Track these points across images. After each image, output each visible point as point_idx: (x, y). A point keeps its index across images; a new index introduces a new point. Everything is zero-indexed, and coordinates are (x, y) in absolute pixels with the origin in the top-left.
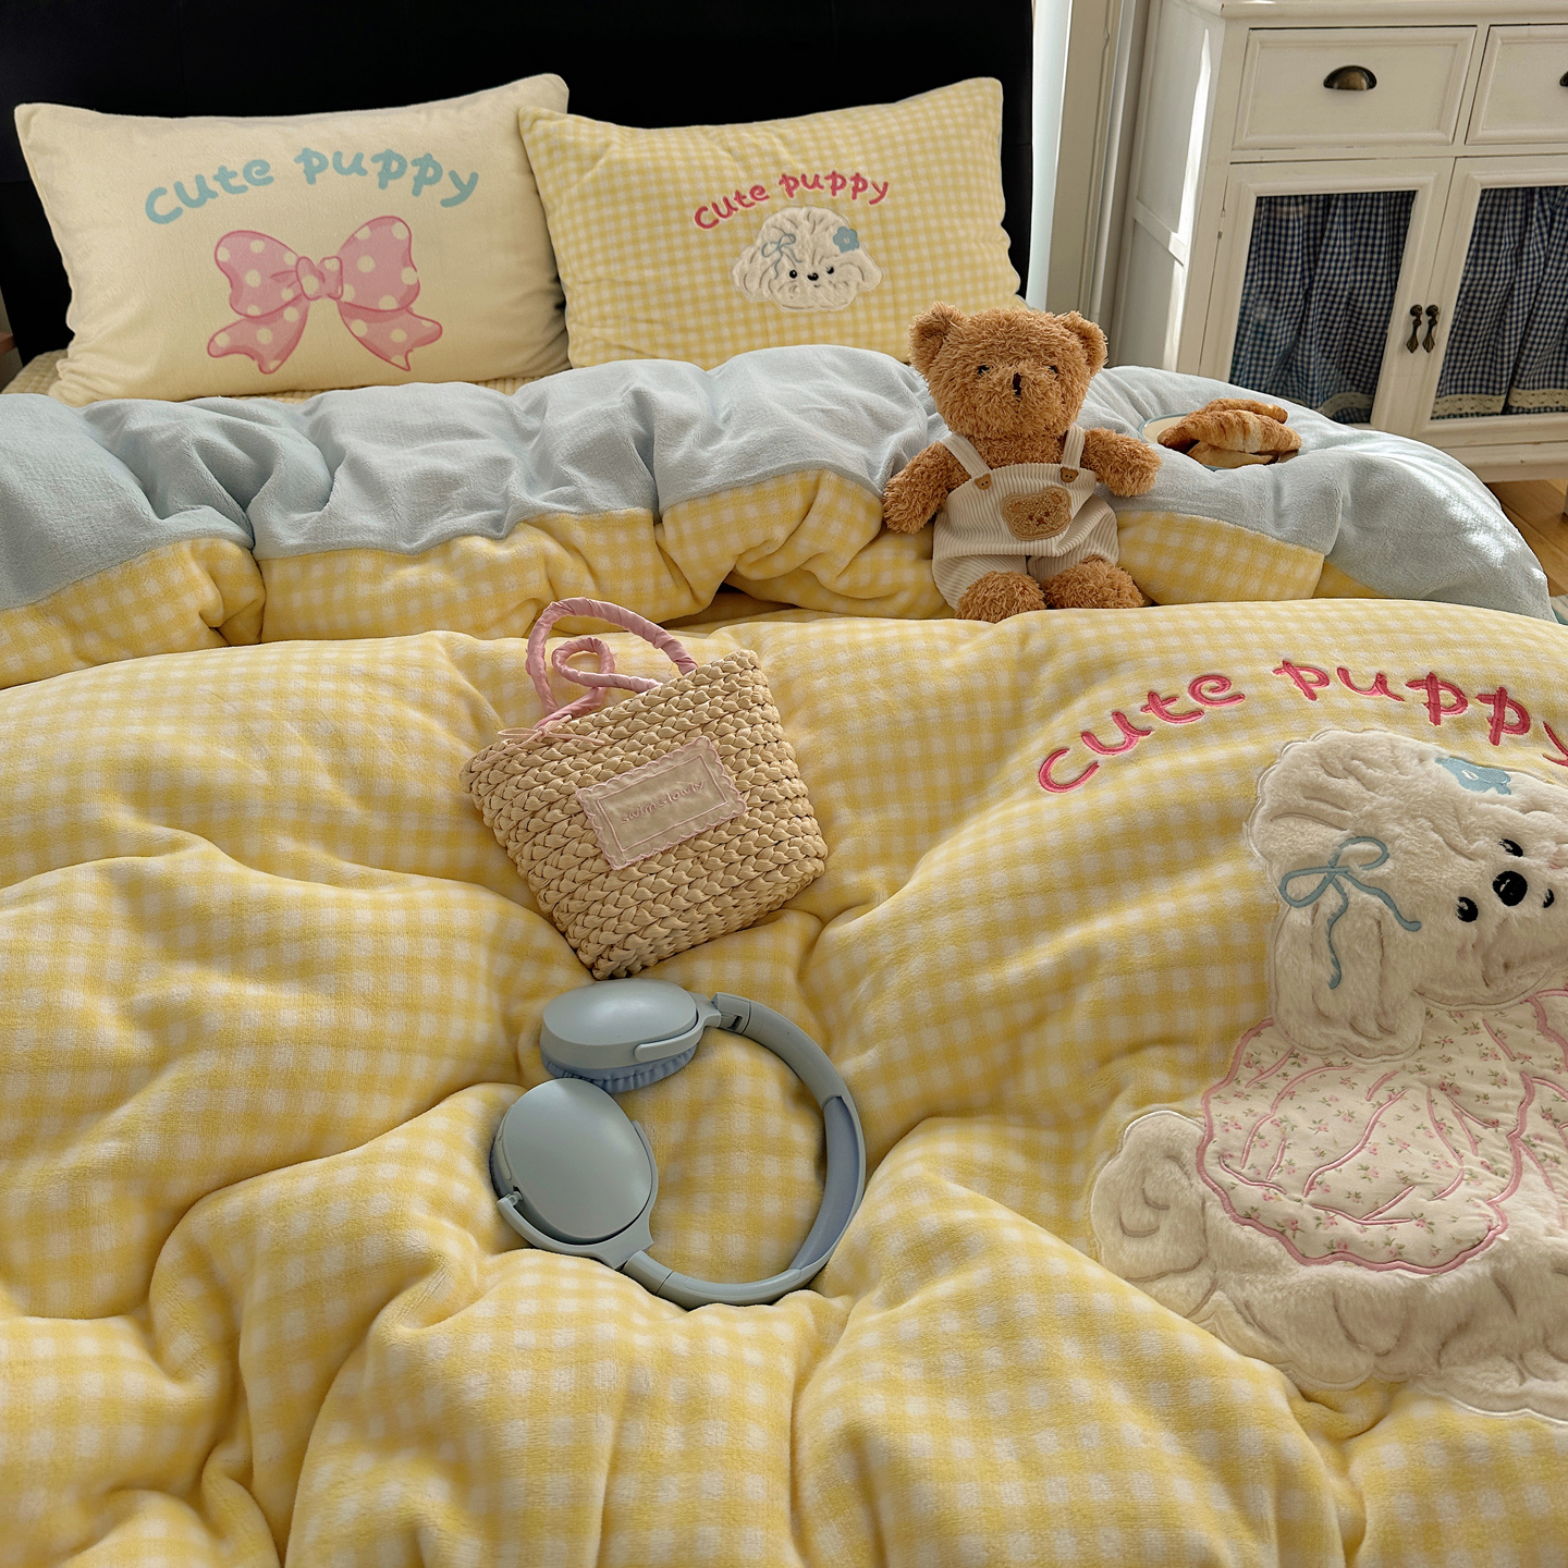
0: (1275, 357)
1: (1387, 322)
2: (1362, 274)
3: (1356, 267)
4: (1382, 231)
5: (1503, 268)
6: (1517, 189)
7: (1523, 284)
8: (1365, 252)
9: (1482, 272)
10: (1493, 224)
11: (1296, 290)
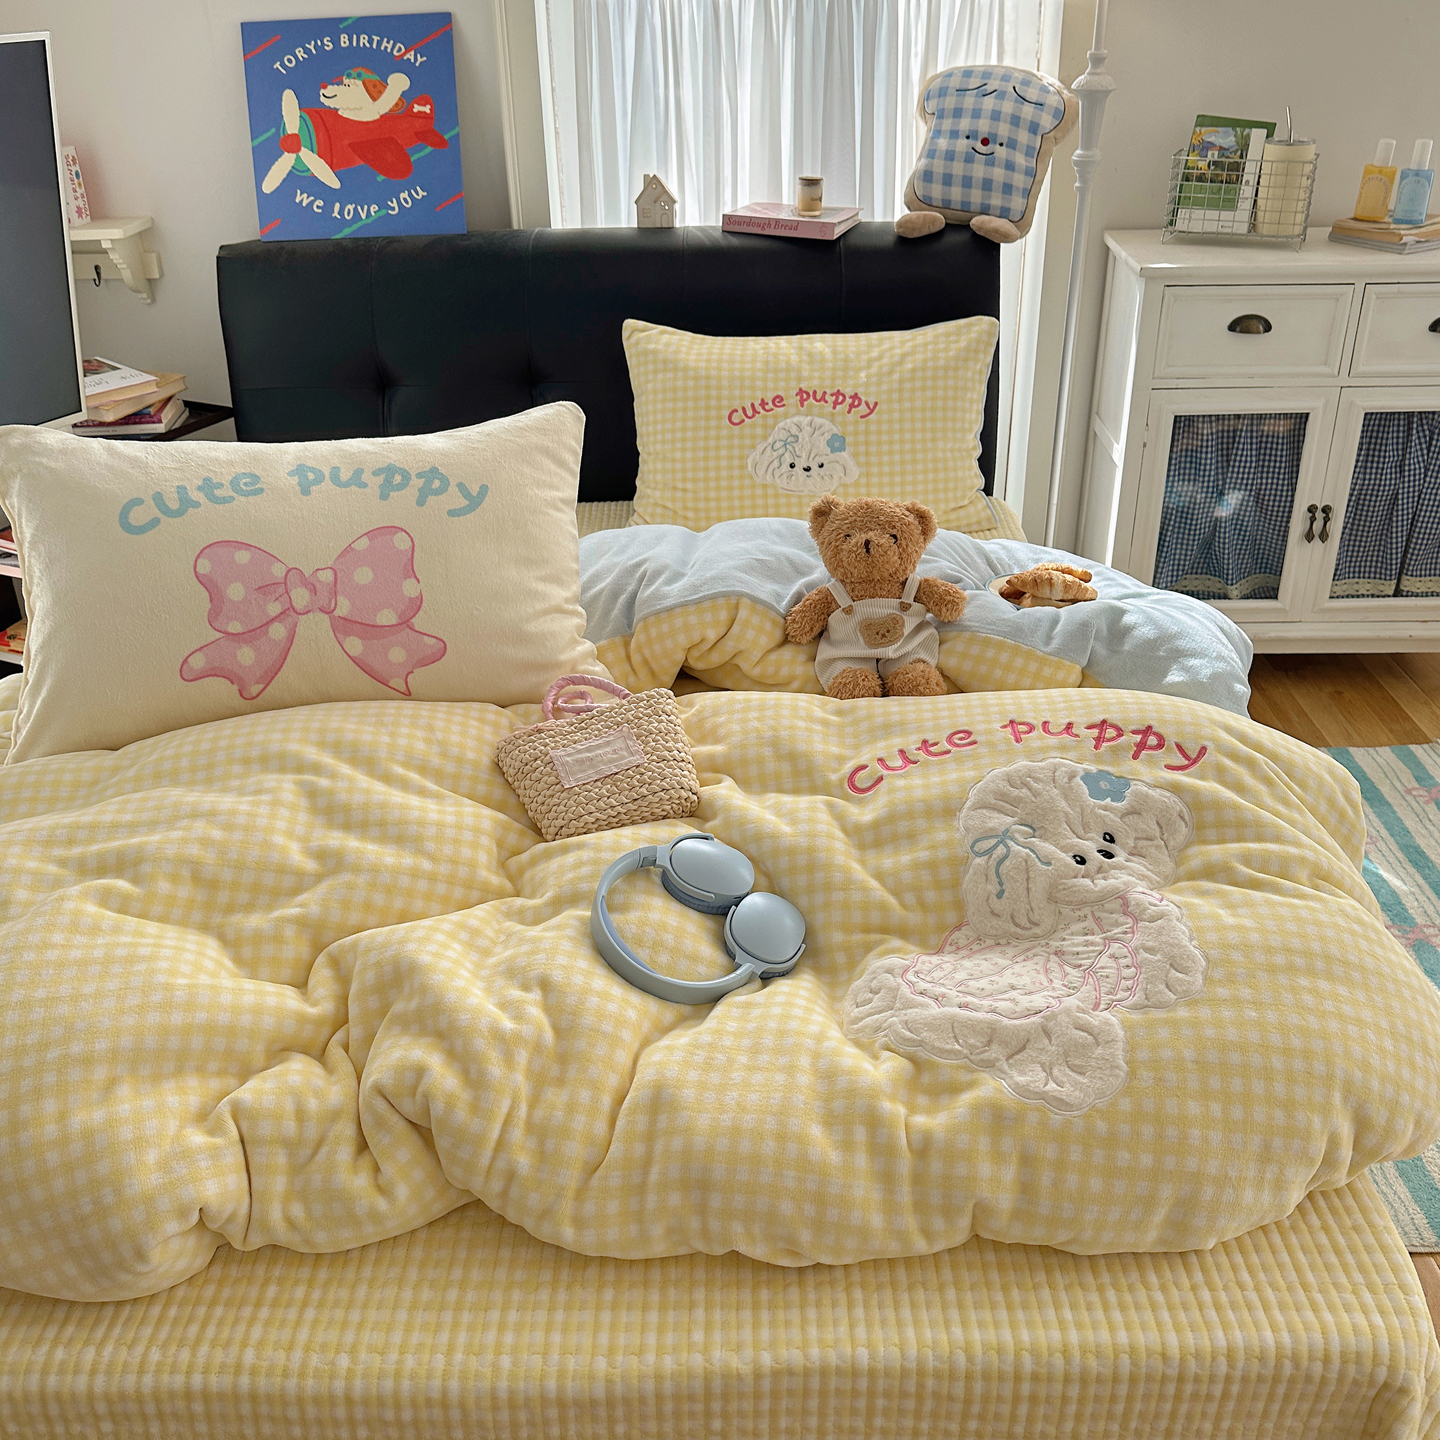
0: (1196, 543)
1: (1289, 517)
2: (1267, 478)
3: (1262, 472)
4: (1283, 444)
5: (1388, 476)
6: (1399, 413)
7: (1406, 490)
8: (1270, 461)
9: (1370, 479)
10: (1379, 441)
11: (1210, 490)
